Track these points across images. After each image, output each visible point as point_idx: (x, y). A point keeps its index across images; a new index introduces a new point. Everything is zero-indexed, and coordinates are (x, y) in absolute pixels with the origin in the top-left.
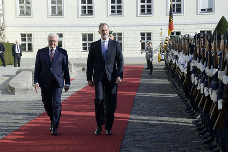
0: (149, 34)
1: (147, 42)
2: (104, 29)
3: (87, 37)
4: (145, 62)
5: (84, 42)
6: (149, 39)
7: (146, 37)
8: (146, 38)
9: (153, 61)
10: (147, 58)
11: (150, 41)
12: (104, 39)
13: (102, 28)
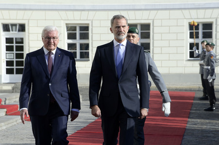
0: (208, 26)
1: (203, 42)
2: (120, 25)
3: (78, 32)
4: (198, 84)
5: (71, 41)
6: (208, 35)
7: (201, 31)
8: (200, 35)
9: (215, 83)
10: (202, 76)
11: (209, 40)
12: (120, 41)
13: (117, 22)
